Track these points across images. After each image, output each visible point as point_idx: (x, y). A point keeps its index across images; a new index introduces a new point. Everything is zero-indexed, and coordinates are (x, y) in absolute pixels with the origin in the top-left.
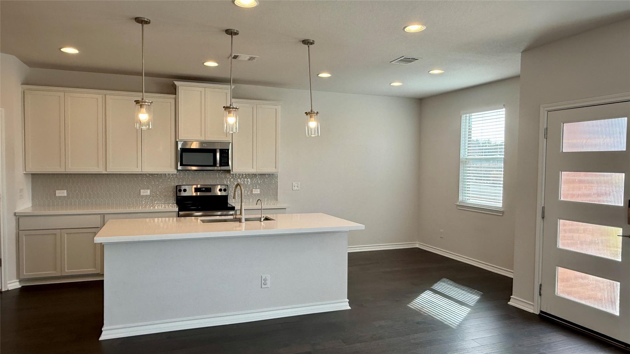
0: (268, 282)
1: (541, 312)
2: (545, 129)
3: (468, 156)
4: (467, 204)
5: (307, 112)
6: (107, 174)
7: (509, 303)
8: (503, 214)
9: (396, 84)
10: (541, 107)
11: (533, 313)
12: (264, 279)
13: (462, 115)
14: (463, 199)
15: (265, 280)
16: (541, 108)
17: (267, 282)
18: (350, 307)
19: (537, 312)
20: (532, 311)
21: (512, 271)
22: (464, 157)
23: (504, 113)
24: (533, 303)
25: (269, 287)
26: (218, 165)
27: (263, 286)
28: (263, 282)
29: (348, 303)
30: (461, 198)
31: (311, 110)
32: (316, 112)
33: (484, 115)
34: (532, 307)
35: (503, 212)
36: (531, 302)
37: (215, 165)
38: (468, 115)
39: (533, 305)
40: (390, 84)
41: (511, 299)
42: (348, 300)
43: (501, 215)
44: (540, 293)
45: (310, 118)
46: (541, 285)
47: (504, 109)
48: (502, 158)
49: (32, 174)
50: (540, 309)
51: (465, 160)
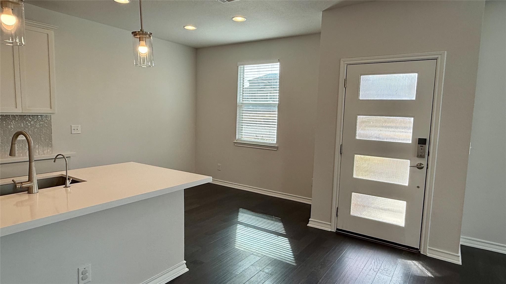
0: (89, 274)
1: (337, 229)
2: (345, 80)
3: (243, 101)
4: (245, 141)
5: (136, 32)
7: (308, 225)
8: (277, 149)
9: (190, 28)
10: (341, 60)
11: (331, 231)
12: (82, 273)
13: (239, 66)
14: (239, 137)
15: (84, 273)
16: (342, 62)
17: (87, 274)
18: (188, 268)
19: (334, 230)
20: (330, 230)
21: (311, 199)
22: (240, 102)
23: (278, 66)
24: (331, 222)
25: (90, 280)
27: (82, 282)
28: (81, 276)
29: (185, 264)
30: (237, 137)
31: (141, 30)
32: (148, 33)
33: (259, 67)
34: (330, 227)
35: (277, 148)
36: (329, 222)
38: (242, 66)
39: (331, 225)
40: (184, 27)
41: (310, 221)
42: (185, 262)
43: (276, 150)
44: (337, 214)
45: (140, 41)
46: (337, 208)
47: (279, 63)
48: (276, 104)
50: (337, 227)
51: (240, 104)
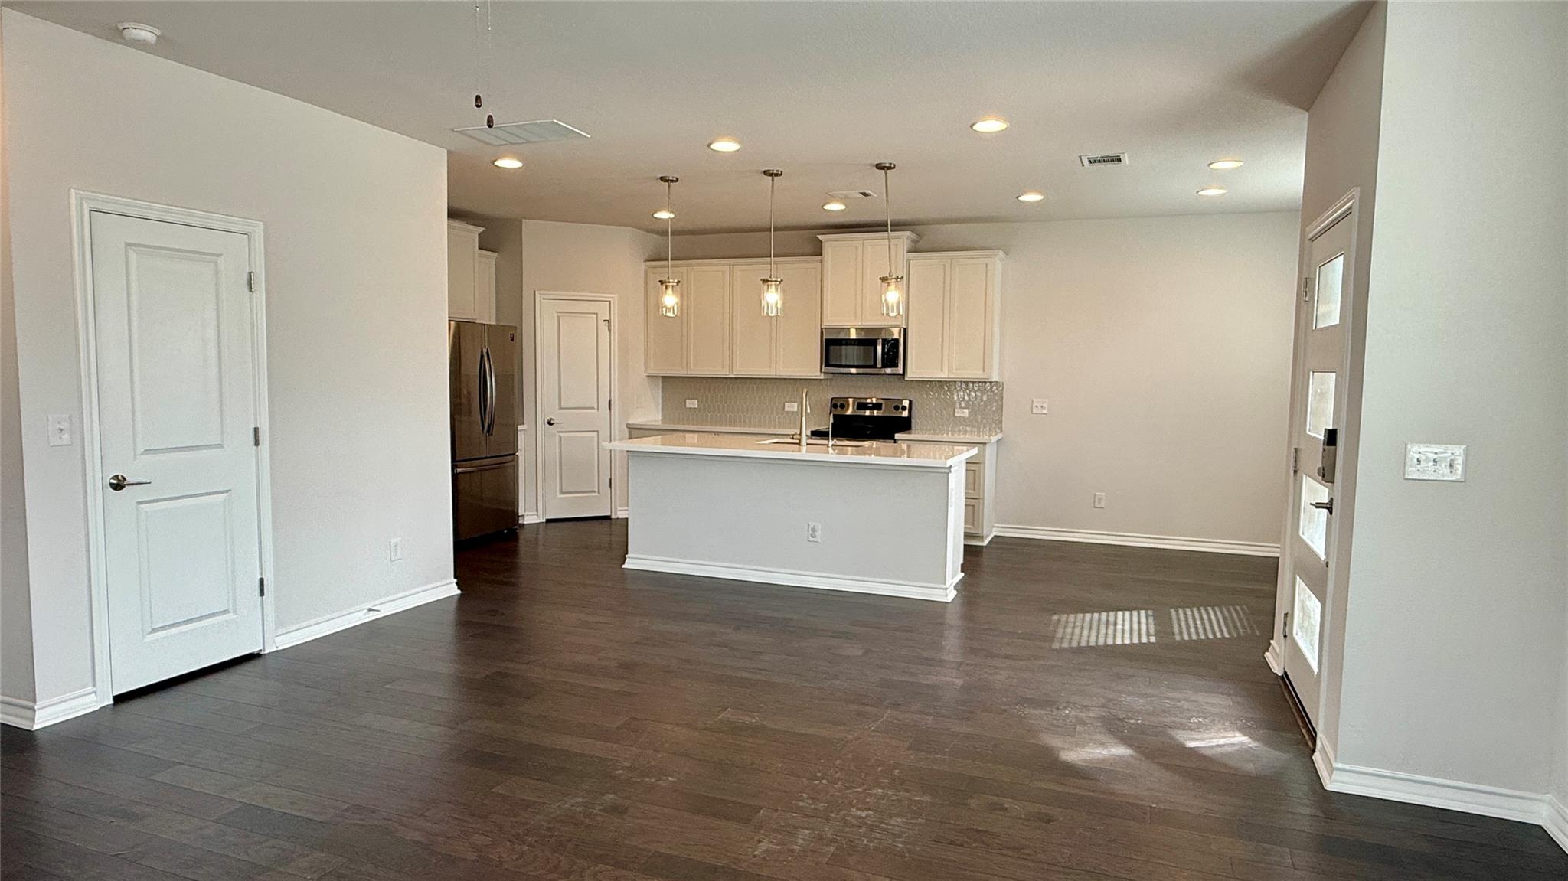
0: (818, 533)
1: (1285, 672)
2: (1306, 280)
6: (735, 378)
7: (1266, 654)
10: (1306, 231)
11: (1277, 673)
12: (812, 529)
15: (814, 530)
17: (816, 533)
20: (1276, 670)
25: (819, 542)
26: (879, 365)
27: (811, 539)
28: (811, 532)
37: (875, 366)
41: (1271, 646)
44: (1284, 631)
46: (1286, 616)
49: (662, 377)
50: (1284, 666)
